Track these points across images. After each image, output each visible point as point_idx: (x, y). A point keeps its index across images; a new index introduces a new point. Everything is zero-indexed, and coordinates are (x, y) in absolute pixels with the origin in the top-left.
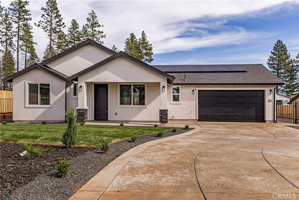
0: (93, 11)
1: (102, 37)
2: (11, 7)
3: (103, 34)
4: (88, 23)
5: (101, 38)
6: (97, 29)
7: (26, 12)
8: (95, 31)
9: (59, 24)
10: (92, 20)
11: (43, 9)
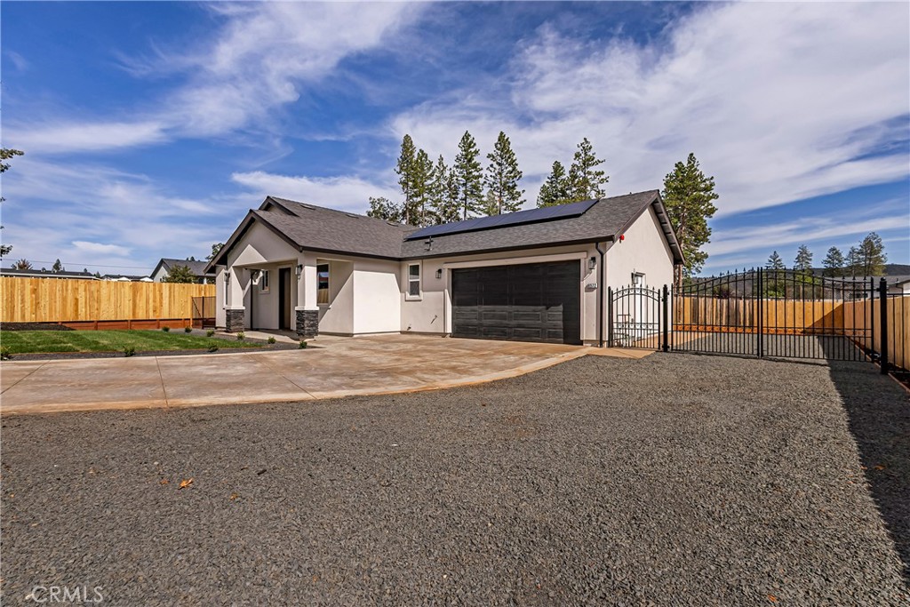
0: (585, 139)
1: (602, 181)
2: (457, 164)
3: (603, 177)
4: (576, 162)
5: (599, 185)
6: (592, 169)
7: (475, 166)
8: (590, 173)
9: (512, 175)
10: (583, 155)
11: (489, 156)
